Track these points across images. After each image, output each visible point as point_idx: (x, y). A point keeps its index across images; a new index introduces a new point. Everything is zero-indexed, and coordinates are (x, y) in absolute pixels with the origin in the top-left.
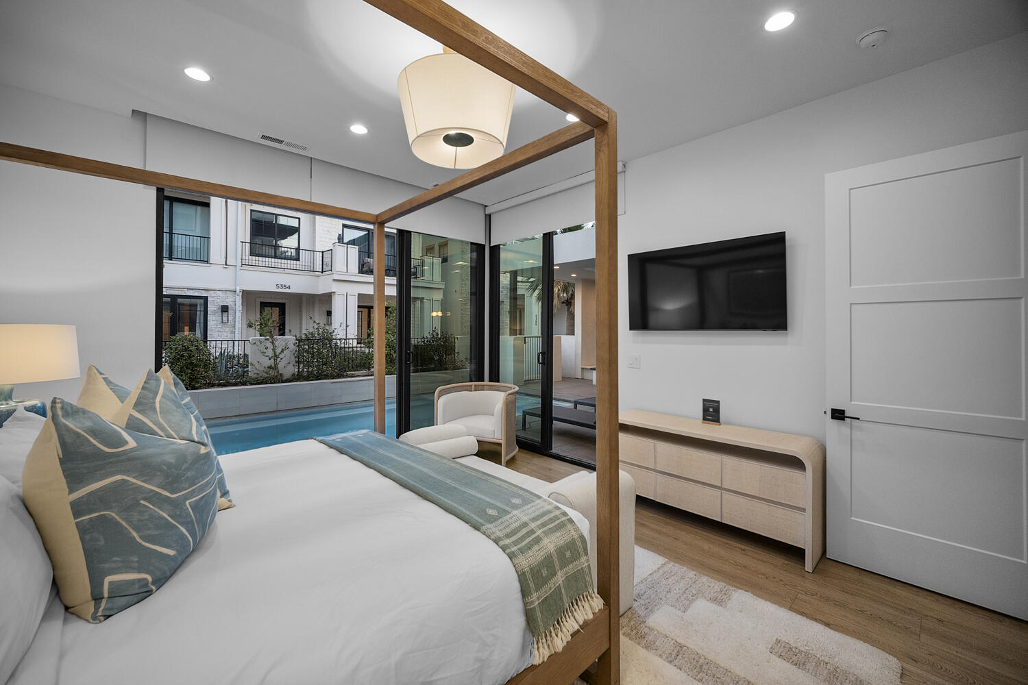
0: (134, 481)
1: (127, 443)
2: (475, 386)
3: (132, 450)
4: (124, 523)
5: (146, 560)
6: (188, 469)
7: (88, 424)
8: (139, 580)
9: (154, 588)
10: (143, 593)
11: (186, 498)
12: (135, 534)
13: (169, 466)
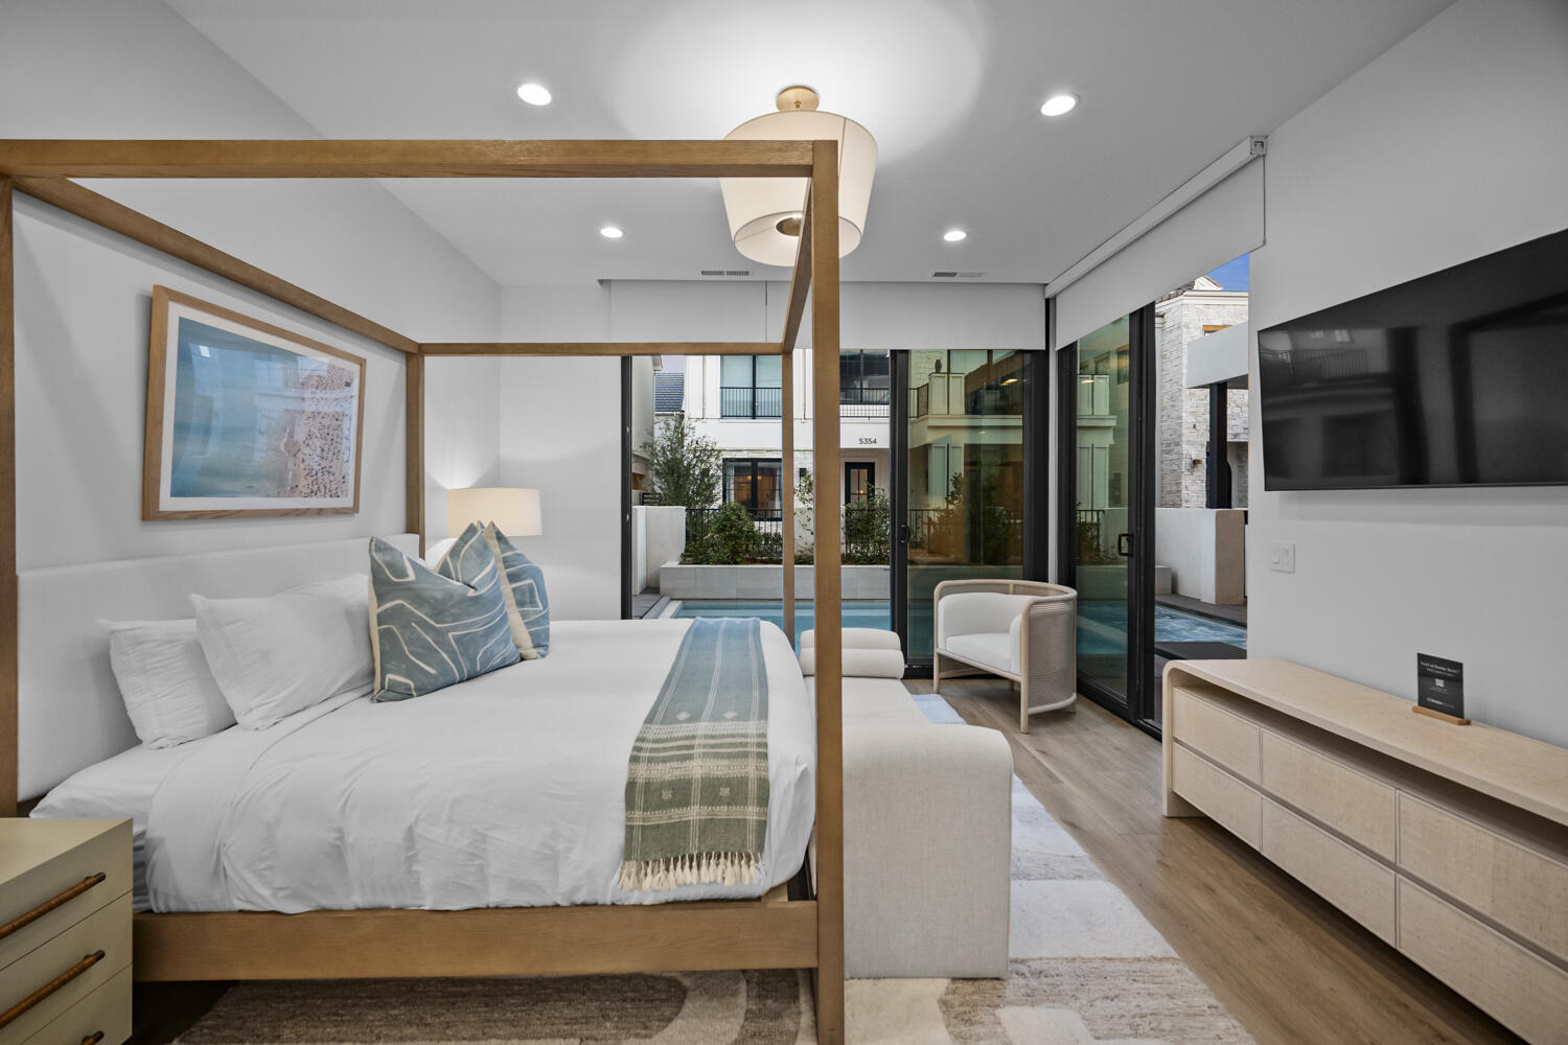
0: (409, 606)
1: (408, 576)
2: (1015, 586)
3: (412, 582)
4: (399, 636)
5: (411, 670)
6: (451, 607)
7: (388, 558)
8: (406, 684)
9: (414, 693)
10: (406, 695)
11: (449, 630)
12: (405, 648)
13: (437, 600)
